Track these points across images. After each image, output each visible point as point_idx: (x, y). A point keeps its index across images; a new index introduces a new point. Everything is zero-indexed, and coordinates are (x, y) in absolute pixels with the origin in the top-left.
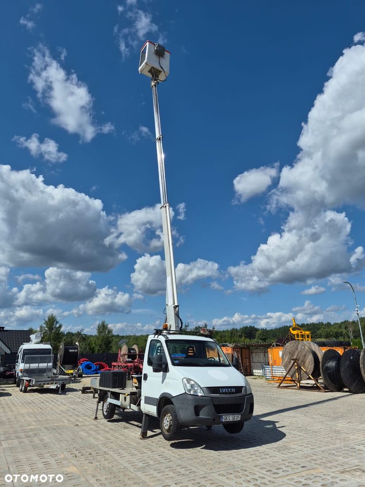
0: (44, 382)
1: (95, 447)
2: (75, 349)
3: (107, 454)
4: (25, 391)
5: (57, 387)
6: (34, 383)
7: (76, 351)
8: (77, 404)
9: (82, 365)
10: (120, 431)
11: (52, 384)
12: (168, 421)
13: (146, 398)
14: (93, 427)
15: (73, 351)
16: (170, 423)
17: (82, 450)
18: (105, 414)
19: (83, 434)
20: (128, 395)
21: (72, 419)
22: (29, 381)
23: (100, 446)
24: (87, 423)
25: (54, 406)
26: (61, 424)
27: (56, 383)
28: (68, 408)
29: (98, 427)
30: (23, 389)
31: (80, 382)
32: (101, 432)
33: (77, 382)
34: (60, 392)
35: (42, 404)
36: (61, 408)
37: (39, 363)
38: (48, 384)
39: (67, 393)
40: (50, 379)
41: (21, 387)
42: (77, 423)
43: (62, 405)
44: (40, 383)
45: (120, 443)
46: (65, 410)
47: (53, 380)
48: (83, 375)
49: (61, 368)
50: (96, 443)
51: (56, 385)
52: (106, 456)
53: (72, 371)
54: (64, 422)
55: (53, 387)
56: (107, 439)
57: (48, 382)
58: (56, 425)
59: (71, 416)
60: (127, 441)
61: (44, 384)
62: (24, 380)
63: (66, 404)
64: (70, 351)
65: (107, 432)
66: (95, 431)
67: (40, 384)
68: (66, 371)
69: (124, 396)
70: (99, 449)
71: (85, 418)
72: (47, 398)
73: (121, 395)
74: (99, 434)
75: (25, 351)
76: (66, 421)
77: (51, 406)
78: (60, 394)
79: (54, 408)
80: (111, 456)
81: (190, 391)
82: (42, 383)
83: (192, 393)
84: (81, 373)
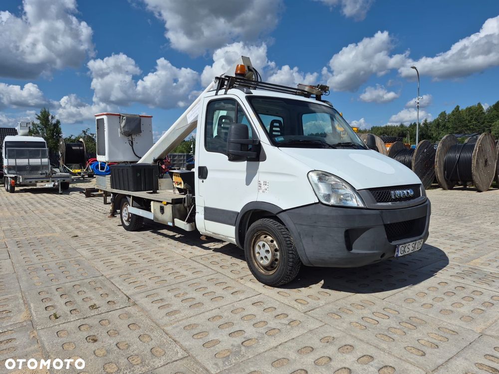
0: (37, 180)
1: (107, 283)
2: (80, 146)
3: (135, 304)
4: (12, 191)
5: (54, 185)
6: (21, 181)
7: (81, 148)
8: (82, 205)
9: (93, 165)
10: (153, 246)
11: (48, 182)
12: (267, 251)
13: (206, 209)
14: (104, 239)
15: (78, 148)
16: (274, 255)
17: (75, 295)
18: (127, 224)
19: (85, 252)
20: (168, 203)
21: (69, 227)
22: (15, 178)
23: (117, 281)
24: (94, 233)
25: (46, 208)
26: (48, 235)
27: (53, 181)
28: (66, 211)
29: (113, 239)
30: (9, 189)
31: (91, 181)
32: (118, 248)
33: (86, 182)
34: (60, 192)
35: (30, 206)
36: (56, 210)
37: (29, 158)
38: (42, 182)
39: (71, 193)
40: (44, 176)
41: (6, 186)
42: (78, 233)
43: (59, 206)
44: (30, 180)
45: (159, 272)
46: (61, 213)
47: (48, 177)
48: (94, 176)
49: (65, 167)
50: (107, 273)
51: (53, 183)
52: (132, 310)
53: (79, 171)
54: (54, 231)
55: (50, 185)
56: (131, 262)
57: (41, 180)
58: (39, 236)
59: (69, 221)
60: (171, 266)
61: (37, 182)
62: (8, 177)
63: (67, 205)
64: (73, 148)
65: (130, 248)
66: (108, 247)
67: (31, 182)
68: (71, 170)
69: (159, 205)
70: (113, 288)
71: (92, 224)
72: (41, 198)
73: (152, 203)
74: (114, 252)
75: (8, 144)
76: (58, 230)
77: (42, 208)
78: (61, 194)
79: (47, 211)
80: (143, 309)
81: (328, 197)
82: (33, 181)
83: (333, 201)
84: (91, 172)
